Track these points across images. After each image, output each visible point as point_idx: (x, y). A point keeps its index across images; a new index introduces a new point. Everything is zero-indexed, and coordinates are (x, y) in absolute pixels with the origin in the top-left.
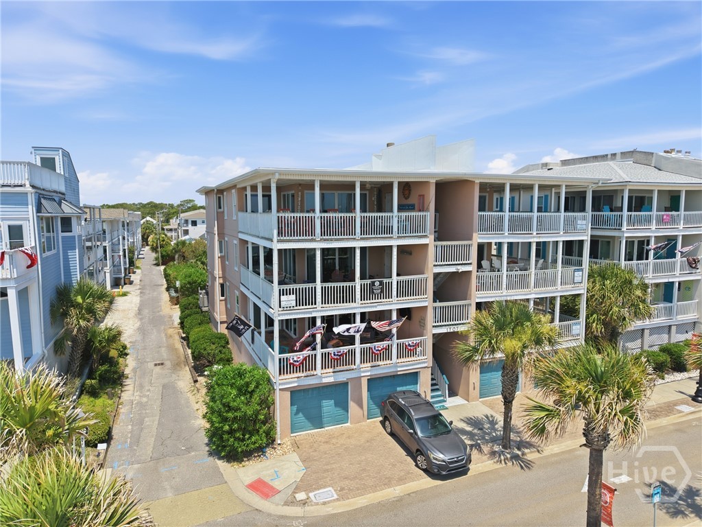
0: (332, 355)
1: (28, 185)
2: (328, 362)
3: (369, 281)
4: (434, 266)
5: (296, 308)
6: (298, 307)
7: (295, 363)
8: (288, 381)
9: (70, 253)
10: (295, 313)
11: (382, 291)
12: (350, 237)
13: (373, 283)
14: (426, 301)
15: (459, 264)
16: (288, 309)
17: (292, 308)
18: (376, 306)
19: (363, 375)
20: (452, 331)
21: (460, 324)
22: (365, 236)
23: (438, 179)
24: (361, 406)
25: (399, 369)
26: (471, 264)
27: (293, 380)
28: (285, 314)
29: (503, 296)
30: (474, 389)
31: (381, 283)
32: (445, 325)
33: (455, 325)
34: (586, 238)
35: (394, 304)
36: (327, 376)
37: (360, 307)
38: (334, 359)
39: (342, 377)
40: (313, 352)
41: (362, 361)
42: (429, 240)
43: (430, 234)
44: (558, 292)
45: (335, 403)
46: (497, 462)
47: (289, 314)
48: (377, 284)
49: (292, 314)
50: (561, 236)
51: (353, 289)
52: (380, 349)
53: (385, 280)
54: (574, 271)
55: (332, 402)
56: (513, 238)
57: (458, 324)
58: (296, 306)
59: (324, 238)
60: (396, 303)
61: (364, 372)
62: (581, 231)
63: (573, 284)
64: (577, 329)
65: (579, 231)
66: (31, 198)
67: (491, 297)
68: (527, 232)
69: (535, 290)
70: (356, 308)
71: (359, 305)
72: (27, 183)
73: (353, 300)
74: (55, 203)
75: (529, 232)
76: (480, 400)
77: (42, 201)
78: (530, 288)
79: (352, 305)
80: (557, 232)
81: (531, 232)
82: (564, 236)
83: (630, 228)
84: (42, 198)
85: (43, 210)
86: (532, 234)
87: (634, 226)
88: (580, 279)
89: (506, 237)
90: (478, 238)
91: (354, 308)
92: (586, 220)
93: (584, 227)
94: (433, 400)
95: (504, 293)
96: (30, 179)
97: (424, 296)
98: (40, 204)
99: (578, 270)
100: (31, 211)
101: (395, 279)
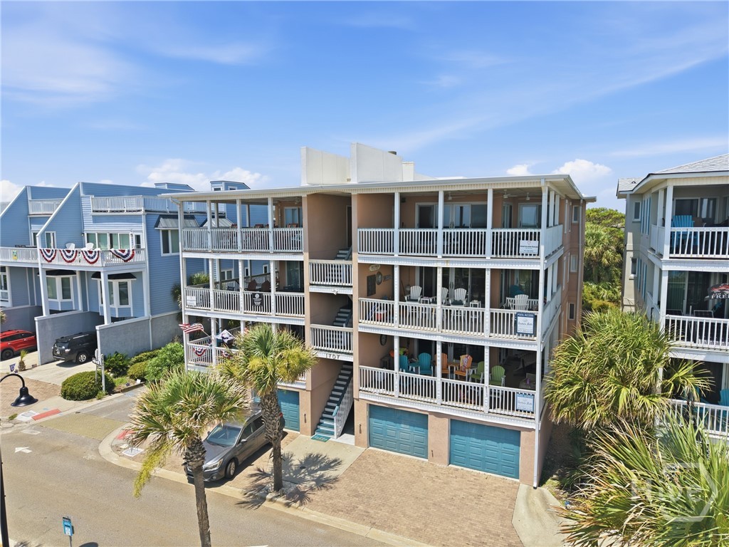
4: (310, 284)
5: (196, 308)
6: (198, 307)
7: (198, 353)
8: (193, 366)
10: (196, 312)
11: (262, 304)
12: (233, 250)
14: (303, 320)
16: (192, 307)
17: (194, 307)
18: (256, 317)
20: (331, 358)
21: (343, 353)
22: (245, 250)
23: (309, 193)
26: (351, 287)
28: (189, 311)
30: (360, 433)
31: (261, 296)
32: (326, 351)
33: (337, 352)
34: (540, 267)
35: (272, 318)
37: (243, 316)
40: (210, 348)
42: (304, 257)
43: (305, 251)
47: (192, 312)
48: (257, 296)
49: (194, 312)
50: (486, 262)
51: (238, 298)
54: (518, 315)
56: (406, 260)
57: (340, 352)
58: (197, 305)
59: (215, 250)
60: (274, 318)
62: (528, 257)
63: (515, 334)
64: (528, 403)
65: (524, 257)
66: (143, 218)
67: (378, 329)
68: (428, 254)
69: (444, 330)
70: (240, 316)
71: (243, 314)
72: (142, 209)
73: (237, 308)
74: (192, 221)
75: (431, 255)
76: (370, 448)
77: (161, 219)
78: (435, 327)
79: (237, 313)
80: (479, 256)
81: (434, 255)
82: (492, 262)
83: (683, 256)
84: (163, 218)
85: (160, 225)
86: (437, 257)
87: (695, 252)
88: (530, 329)
89: (396, 259)
90: (358, 258)
91: (238, 316)
92: (539, 240)
93: (536, 251)
94: (321, 428)
95: (396, 328)
96: (145, 206)
97: (302, 315)
98: (158, 222)
99: (524, 314)
100: (143, 227)
101: (273, 293)
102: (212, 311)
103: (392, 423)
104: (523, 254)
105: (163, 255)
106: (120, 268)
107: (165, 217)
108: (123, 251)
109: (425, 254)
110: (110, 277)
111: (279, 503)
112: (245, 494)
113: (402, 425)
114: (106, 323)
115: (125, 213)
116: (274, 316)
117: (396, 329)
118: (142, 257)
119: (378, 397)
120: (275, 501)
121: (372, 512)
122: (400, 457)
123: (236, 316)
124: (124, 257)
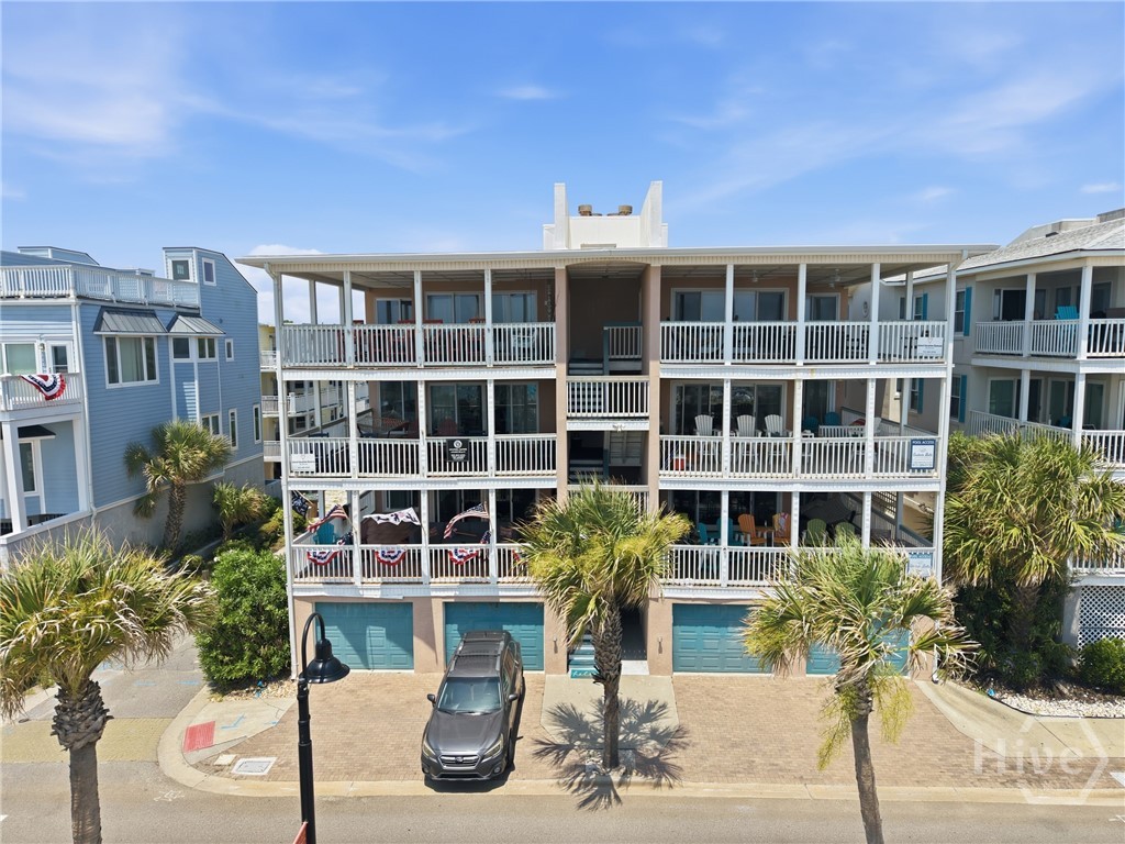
0: (380, 555)
1: (72, 296)
2: (371, 566)
3: (442, 440)
4: (568, 418)
5: (315, 475)
6: (319, 474)
7: (319, 561)
8: (307, 585)
9: (186, 386)
10: (314, 483)
11: (468, 457)
12: (405, 364)
13: (450, 444)
14: (552, 480)
15: (619, 418)
16: (304, 475)
17: (310, 475)
18: (455, 482)
19: (433, 594)
22: (433, 363)
23: (570, 263)
24: (432, 645)
25: (501, 594)
26: (647, 418)
27: (316, 587)
28: (298, 483)
29: (723, 483)
30: (660, 652)
31: (466, 444)
34: (945, 374)
35: (490, 480)
36: (371, 589)
37: (428, 482)
38: (384, 562)
39: (397, 593)
40: (348, 547)
41: (435, 572)
42: (557, 372)
43: (558, 361)
44: (866, 484)
45: (387, 634)
46: (564, 783)
47: (306, 483)
48: (458, 444)
49: (310, 483)
50: (870, 370)
51: (415, 450)
52: (465, 554)
53: (473, 440)
54: (912, 443)
55: (383, 631)
56: (745, 371)
58: (317, 471)
59: (361, 364)
60: (494, 480)
61: (436, 589)
62: (929, 360)
63: (908, 471)
64: (924, 566)
65: (923, 360)
66: (75, 312)
67: (694, 482)
68: (781, 361)
69: (804, 475)
70: (420, 482)
71: (426, 478)
72: (72, 292)
73: (415, 469)
74: (153, 319)
75: (786, 361)
76: (675, 674)
77: (106, 316)
78: (790, 471)
79: (414, 477)
80: (860, 360)
81: (791, 361)
82: (879, 370)
83: (1101, 354)
84: (108, 312)
85: (104, 327)
86: (794, 364)
87: (1114, 350)
88: (928, 462)
89: (728, 370)
90: (660, 370)
91: (415, 482)
92: (943, 336)
93: (939, 351)
94: (576, 658)
95: (726, 478)
96: (75, 288)
97: (550, 472)
98: (100, 320)
99: (922, 440)
100: (75, 328)
101: (492, 439)
102: (355, 478)
103: (714, 629)
104: (921, 357)
105: (110, 386)
106: (38, 413)
107: (113, 310)
108: (46, 378)
109: (776, 361)
110: (24, 432)
111: (636, 784)
112: (571, 785)
113: (730, 629)
114: (17, 529)
115: (22, 301)
116: (493, 477)
117: (725, 481)
118: (76, 390)
119: (691, 590)
120: (628, 784)
121: (780, 762)
122: (731, 678)
123: (412, 482)
124: (48, 389)
